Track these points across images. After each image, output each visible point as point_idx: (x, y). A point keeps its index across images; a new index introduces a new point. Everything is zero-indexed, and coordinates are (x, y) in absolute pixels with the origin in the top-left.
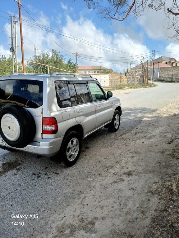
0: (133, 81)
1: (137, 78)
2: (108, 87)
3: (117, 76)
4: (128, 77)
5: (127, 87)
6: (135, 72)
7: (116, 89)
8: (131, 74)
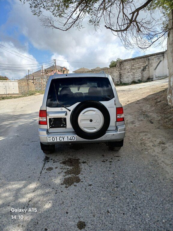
0: (40, 87)
1: (43, 84)
2: (18, 94)
3: (24, 83)
4: (34, 83)
5: (38, 93)
6: (41, 79)
7: (28, 96)
8: (37, 80)
